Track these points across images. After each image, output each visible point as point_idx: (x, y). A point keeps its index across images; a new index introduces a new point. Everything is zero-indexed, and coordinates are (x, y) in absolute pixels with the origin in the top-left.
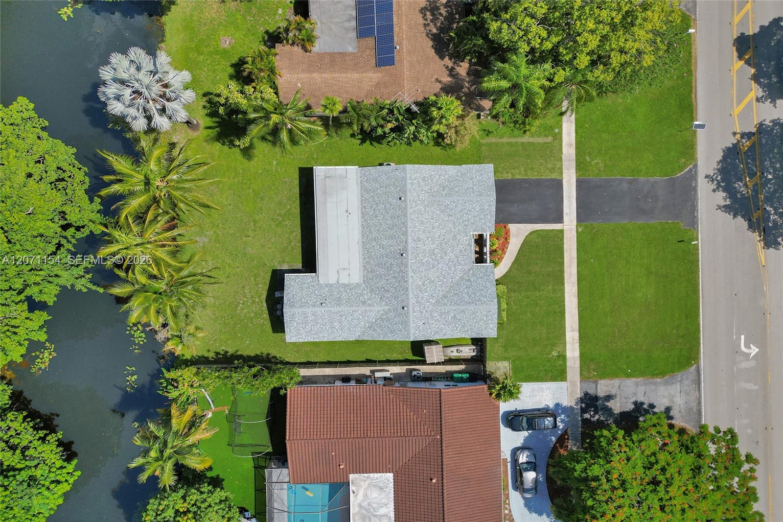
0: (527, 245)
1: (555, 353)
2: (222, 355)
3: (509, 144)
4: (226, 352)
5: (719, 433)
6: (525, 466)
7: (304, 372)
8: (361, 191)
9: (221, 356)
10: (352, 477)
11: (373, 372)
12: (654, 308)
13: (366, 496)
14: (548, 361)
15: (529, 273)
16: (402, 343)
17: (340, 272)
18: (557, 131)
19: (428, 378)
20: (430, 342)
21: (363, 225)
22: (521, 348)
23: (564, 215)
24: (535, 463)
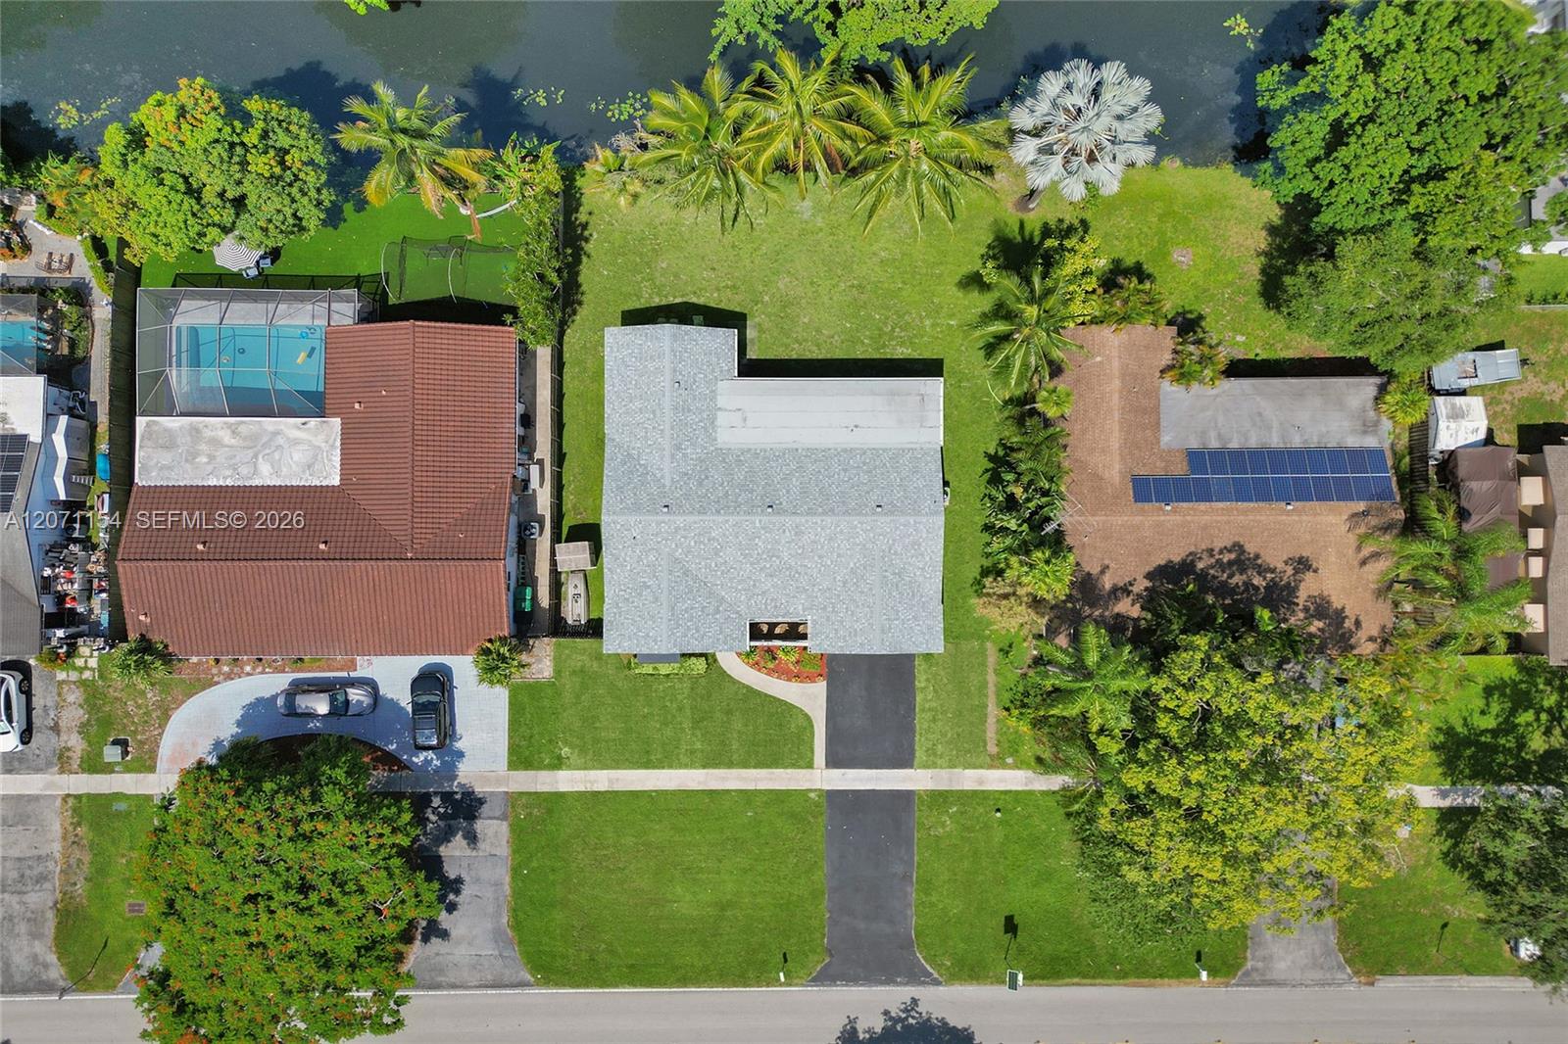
0: (783, 710)
1: (565, 751)
2: (582, 233)
3: (984, 685)
5: (396, 1003)
6: (341, 698)
7: (544, 355)
8: (895, 449)
10: (336, 422)
11: (540, 462)
12: (651, 914)
13: (296, 442)
14: (550, 741)
15: (729, 712)
16: (598, 510)
17: (739, 413)
18: (1009, 760)
19: (524, 548)
20: (596, 552)
21: (829, 449)
22: (578, 697)
23: (842, 770)
24: (345, 715)
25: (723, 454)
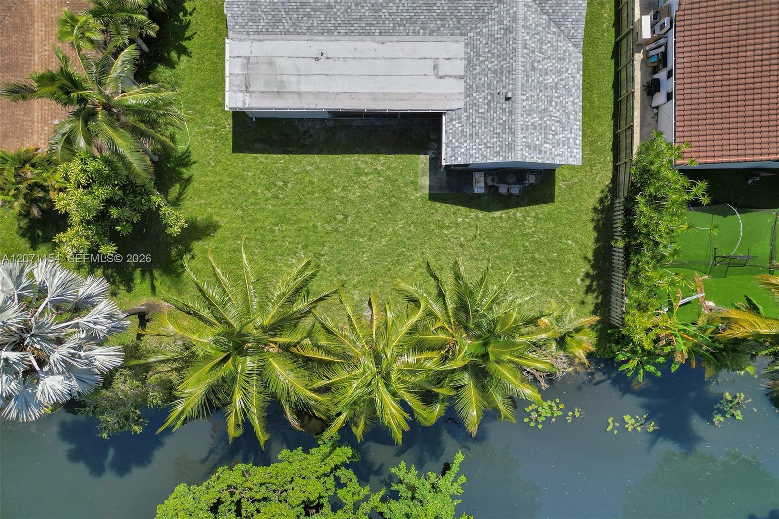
2: (592, 282)
4: (587, 275)
8: (276, 33)
9: (595, 283)
17: (440, 74)
21: (346, 34)
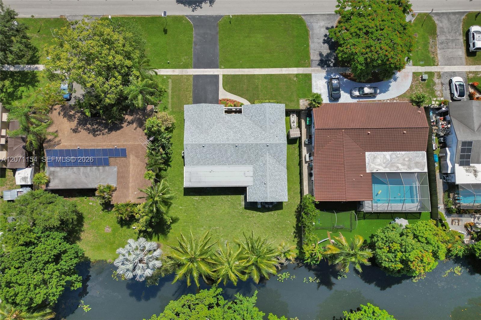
0: (231, 91)
1: (295, 79)
2: (296, 234)
3: (172, 99)
4: (294, 232)
5: (339, 5)
6: (361, 92)
8: (199, 165)
10: (368, 171)
11: (306, 162)
13: (379, 165)
14: (299, 82)
15: (247, 90)
16: (288, 149)
18: (165, 77)
19: (310, 137)
20: (288, 136)
21: (219, 165)
22: (292, 94)
23: (214, 74)
24: (359, 88)
25: (251, 163)
